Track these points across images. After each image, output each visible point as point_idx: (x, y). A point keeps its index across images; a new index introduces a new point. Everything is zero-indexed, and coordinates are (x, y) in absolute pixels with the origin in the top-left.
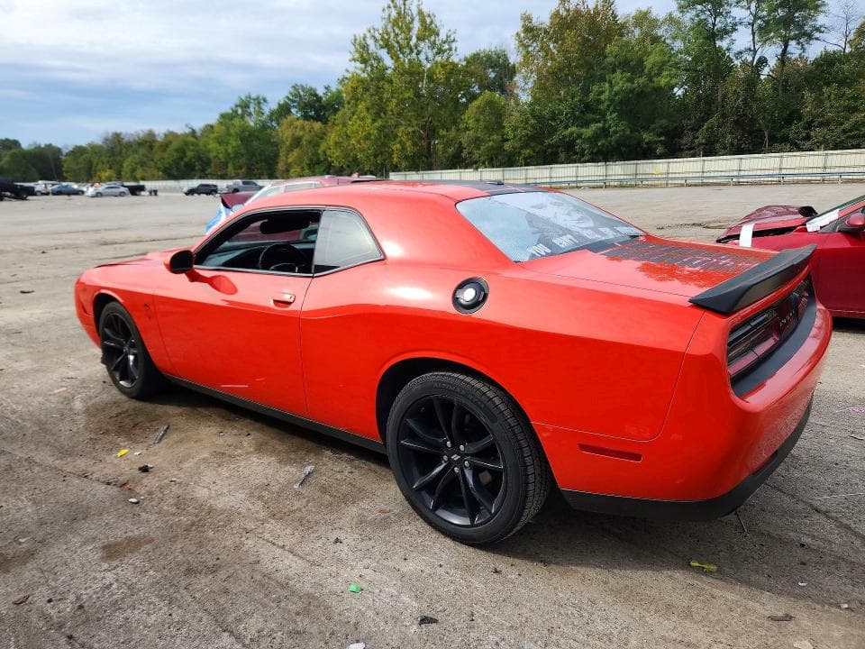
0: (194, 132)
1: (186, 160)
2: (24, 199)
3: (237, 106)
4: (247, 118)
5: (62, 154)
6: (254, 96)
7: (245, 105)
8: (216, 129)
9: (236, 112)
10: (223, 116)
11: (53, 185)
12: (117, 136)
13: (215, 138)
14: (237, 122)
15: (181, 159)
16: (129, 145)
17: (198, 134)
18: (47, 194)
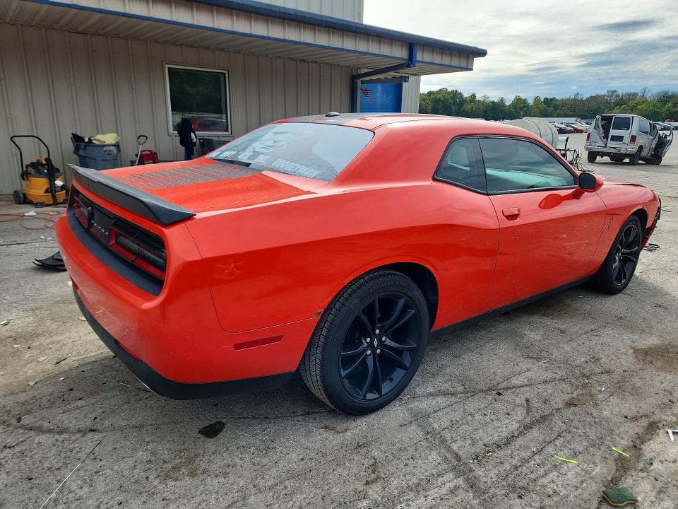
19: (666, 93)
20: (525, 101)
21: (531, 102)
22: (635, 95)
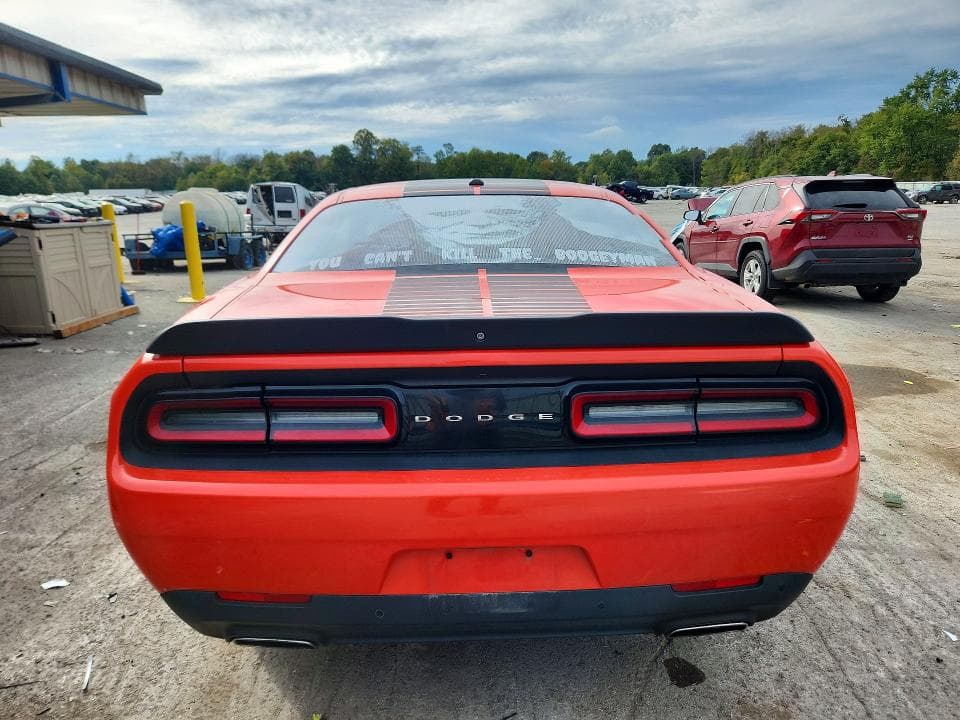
0: (847, 124)
1: (828, 158)
2: (643, 203)
3: (910, 87)
4: (921, 101)
5: (705, 158)
6: (938, 71)
7: (921, 86)
8: (875, 119)
9: (908, 94)
10: (887, 102)
11: (674, 189)
12: (763, 135)
13: (871, 130)
14: (905, 108)
15: (824, 157)
16: (772, 145)
17: (854, 125)
18: (667, 198)
19: (244, 157)
20: (49, 165)
21: (60, 165)
22: (208, 158)
